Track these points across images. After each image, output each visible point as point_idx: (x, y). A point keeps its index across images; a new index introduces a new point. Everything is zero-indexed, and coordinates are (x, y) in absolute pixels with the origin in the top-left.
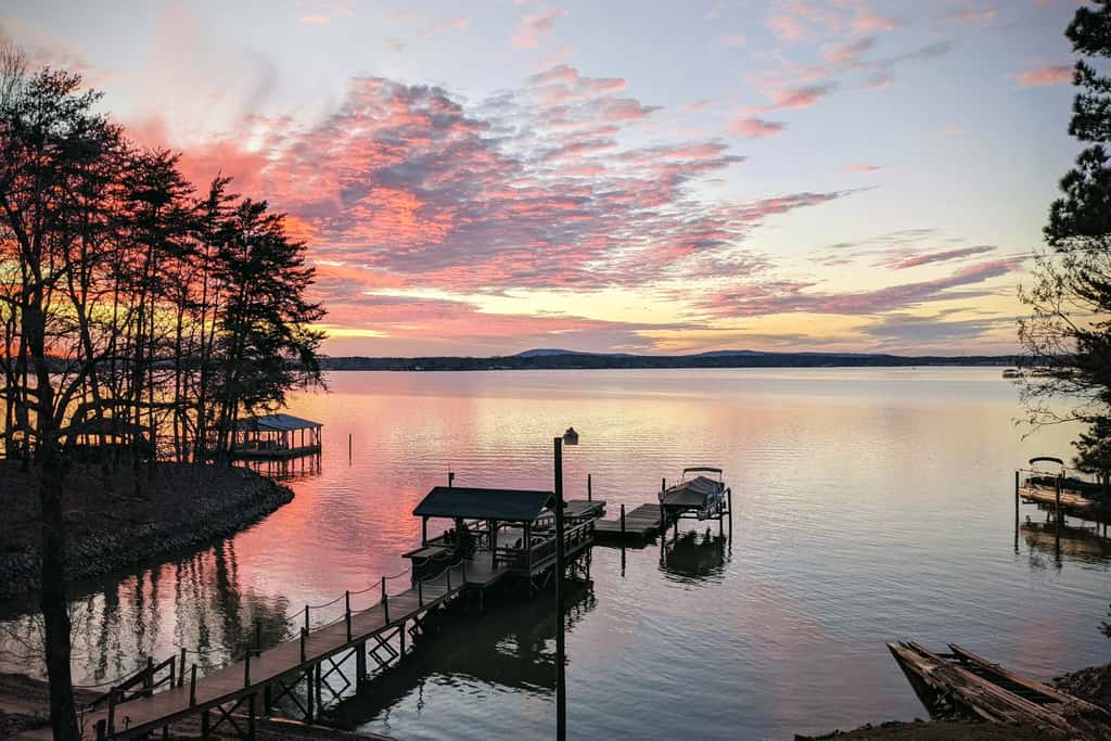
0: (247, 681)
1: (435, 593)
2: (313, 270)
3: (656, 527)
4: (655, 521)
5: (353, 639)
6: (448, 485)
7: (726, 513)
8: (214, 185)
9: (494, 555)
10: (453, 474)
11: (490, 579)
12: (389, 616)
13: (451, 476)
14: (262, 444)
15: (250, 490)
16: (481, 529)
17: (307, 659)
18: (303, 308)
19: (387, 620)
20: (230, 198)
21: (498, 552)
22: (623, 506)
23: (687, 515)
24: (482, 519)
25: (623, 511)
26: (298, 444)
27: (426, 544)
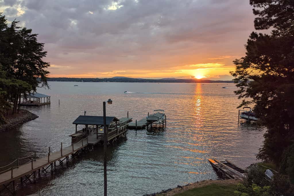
0: (12, 177)
1: (78, 147)
2: (46, 52)
3: (146, 124)
4: (145, 123)
5: (50, 162)
6: (84, 115)
7: (165, 122)
8: (13, 23)
9: (97, 135)
10: (86, 112)
11: (95, 142)
12: (62, 154)
13: (85, 112)
14: (32, 102)
15: (25, 116)
16: (94, 127)
17: (34, 169)
18: (42, 62)
19: (62, 155)
20: (18, 28)
21: (98, 134)
22: (136, 120)
23: (154, 123)
24: (95, 125)
25: (136, 122)
26: (43, 102)
27: (77, 132)
